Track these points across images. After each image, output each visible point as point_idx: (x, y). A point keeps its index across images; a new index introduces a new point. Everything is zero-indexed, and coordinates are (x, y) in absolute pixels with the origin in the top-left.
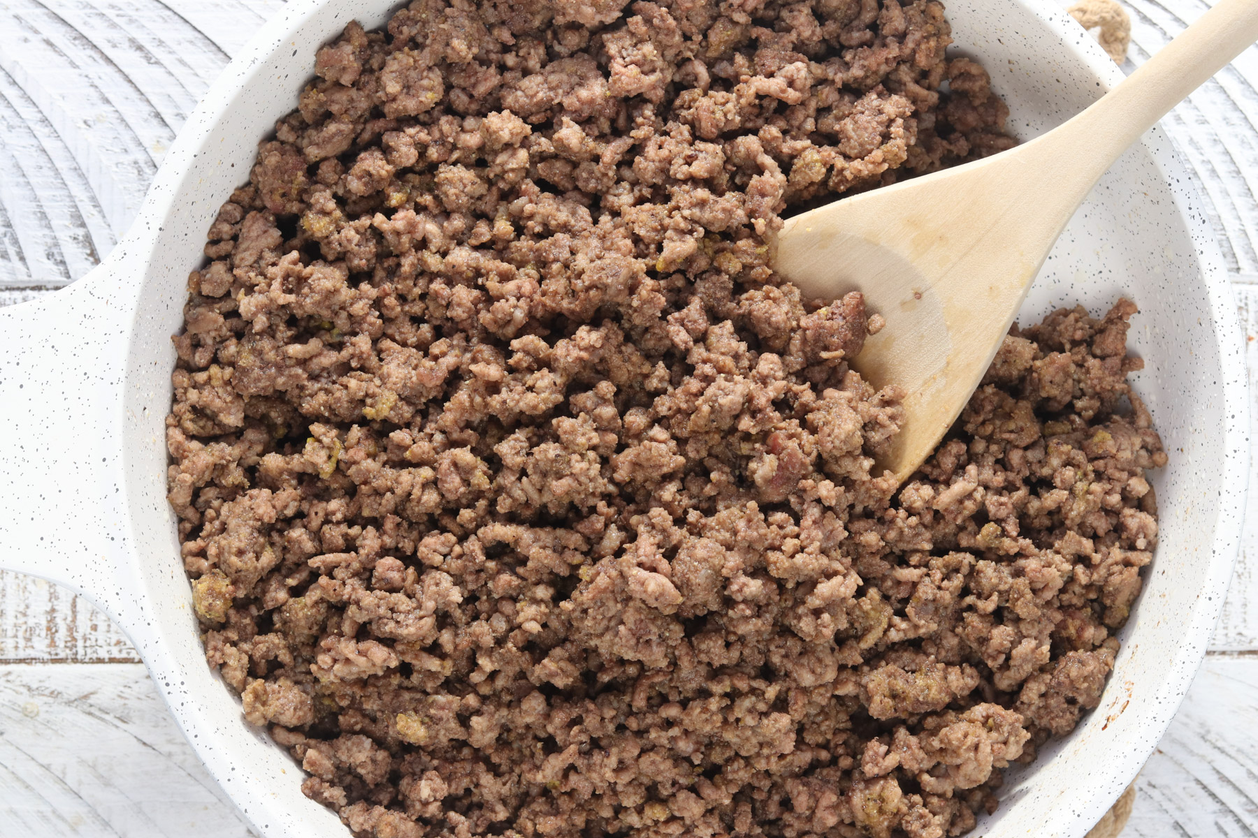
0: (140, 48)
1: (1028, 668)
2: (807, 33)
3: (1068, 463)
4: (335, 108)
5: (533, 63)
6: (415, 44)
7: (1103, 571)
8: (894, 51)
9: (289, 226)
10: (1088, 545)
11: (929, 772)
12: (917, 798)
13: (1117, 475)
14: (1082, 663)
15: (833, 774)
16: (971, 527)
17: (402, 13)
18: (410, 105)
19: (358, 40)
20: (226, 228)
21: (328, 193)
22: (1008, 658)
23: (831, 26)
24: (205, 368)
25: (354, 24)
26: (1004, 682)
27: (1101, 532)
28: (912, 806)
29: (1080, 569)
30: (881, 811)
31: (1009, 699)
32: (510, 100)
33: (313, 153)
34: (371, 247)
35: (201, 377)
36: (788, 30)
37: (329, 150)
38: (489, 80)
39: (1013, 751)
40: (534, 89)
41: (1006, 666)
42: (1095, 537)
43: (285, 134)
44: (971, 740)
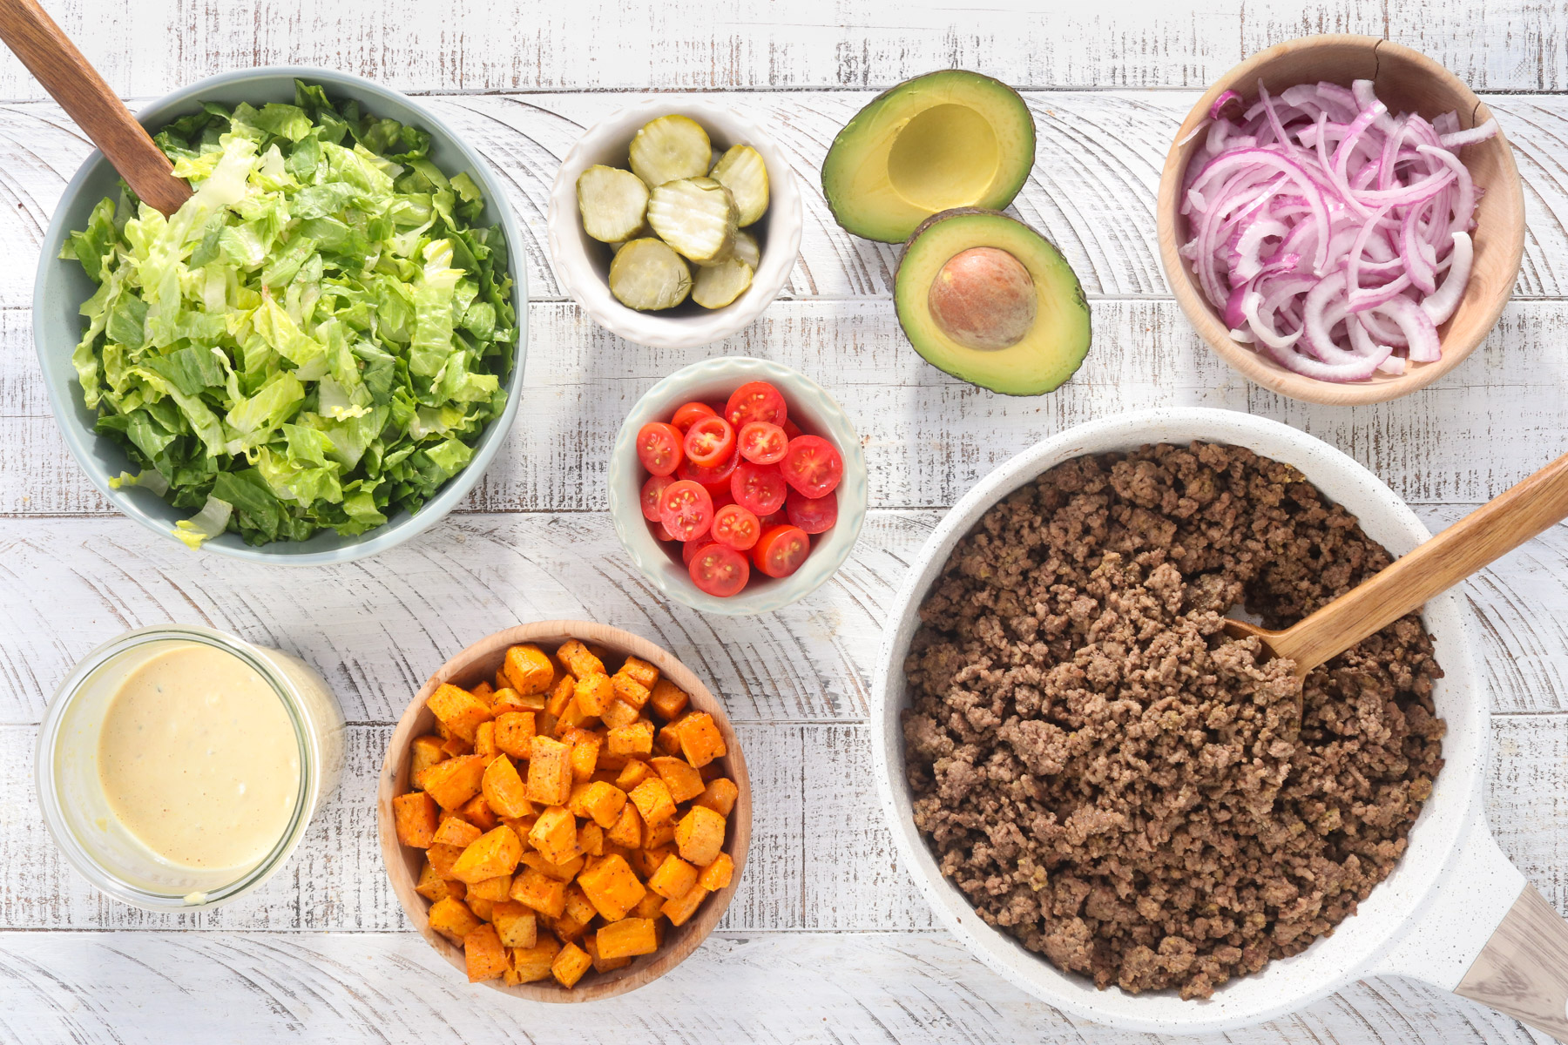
0: (523, 167)
1: (1093, 499)
2: (983, 850)
3: (1008, 574)
4: (1217, 967)
5: (1114, 926)
6: (1162, 970)
7: (1027, 516)
8: (954, 816)
9: (1269, 929)
10: (1025, 532)
11: (1165, 483)
12: (1180, 476)
13: (989, 553)
14: (1066, 483)
15: (1207, 515)
16: (1065, 579)
17: (1156, 988)
18: (1183, 943)
19: (1188, 990)
20: (1297, 946)
21: (1245, 930)
22: (1098, 509)
23: (967, 844)
24: (1350, 891)
25: (1185, 999)
26: (1104, 500)
27: (1013, 533)
28: (1185, 475)
29: (1036, 524)
30: (1203, 484)
31: (1108, 491)
32: (1135, 916)
33: (1238, 952)
34: (1244, 893)
35: (1355, 889)
36: (989, 856)
37: (1230, 949)
38: (1138, 931)
39: (1124, 466)
40: (1123, 916)
41: (1101, 507)
42: (1018, 532)
43: (1242, 970)
44: (1142, 485)
